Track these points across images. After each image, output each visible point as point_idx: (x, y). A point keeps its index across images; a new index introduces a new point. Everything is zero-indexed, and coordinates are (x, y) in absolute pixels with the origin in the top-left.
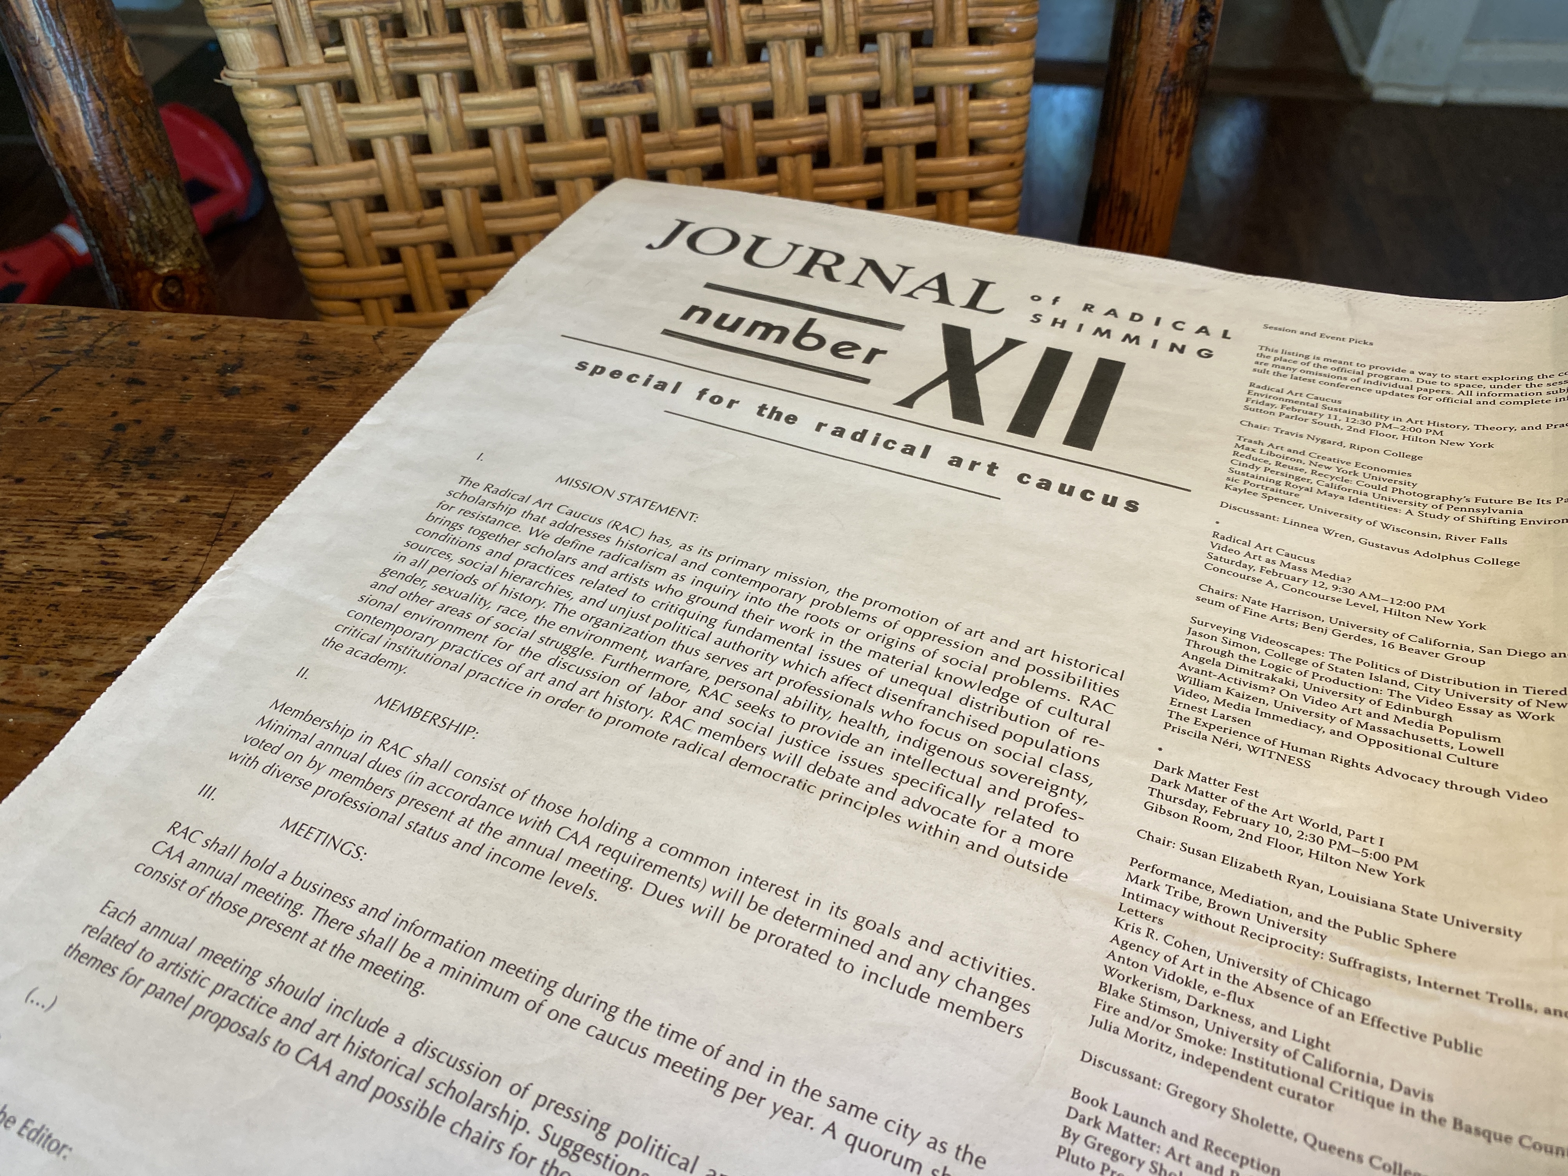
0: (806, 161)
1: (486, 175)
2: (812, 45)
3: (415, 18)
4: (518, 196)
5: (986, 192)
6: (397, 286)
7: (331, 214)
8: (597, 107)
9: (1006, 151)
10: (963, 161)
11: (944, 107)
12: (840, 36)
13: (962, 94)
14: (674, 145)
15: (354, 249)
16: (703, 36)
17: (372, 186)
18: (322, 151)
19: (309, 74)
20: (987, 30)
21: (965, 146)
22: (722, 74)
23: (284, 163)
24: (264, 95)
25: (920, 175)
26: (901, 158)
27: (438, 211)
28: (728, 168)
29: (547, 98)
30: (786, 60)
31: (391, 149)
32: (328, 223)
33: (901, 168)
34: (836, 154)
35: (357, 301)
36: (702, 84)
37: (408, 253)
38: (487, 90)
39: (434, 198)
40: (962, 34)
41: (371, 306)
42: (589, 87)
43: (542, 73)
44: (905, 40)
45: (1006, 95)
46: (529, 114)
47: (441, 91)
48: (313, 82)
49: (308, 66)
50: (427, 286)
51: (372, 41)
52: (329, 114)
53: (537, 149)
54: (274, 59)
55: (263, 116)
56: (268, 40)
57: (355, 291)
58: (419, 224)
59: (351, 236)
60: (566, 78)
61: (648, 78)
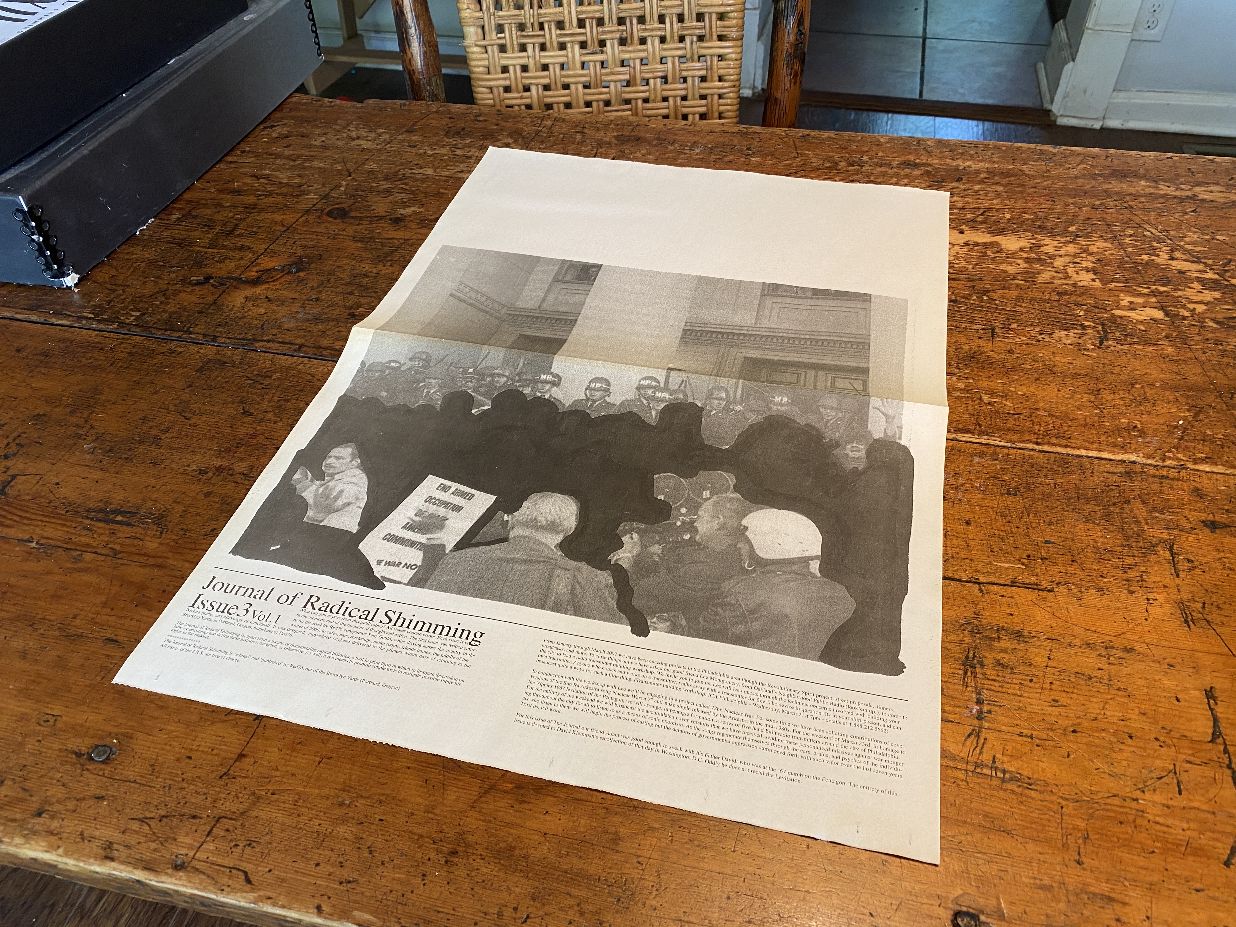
0: (660, 81)
1: (546, 81)
2: (663, 40)
3: (529, 25)
4: (557, 89)
5: (725, 96)
7: (492, 92)
8: (586, 58)
9: (733, 81)
10: (717, 84)
11: (709, 63)
12: (672, 36)
13: (715, 59)
14: (612, 74)
16: (624, 35)
17: (507, 83)
18: (492, 69)
19: (493, 42)
20: (725, 36)
21: (717, 78)
22: (630, 49)
23: (479, 73)
24: (476, 49)
25: (700, 88)
26: (693, 81)
27: (528, 94)
28: (632, 83)
29: (570, 55)
30: (653, 44)
31: (515, 70)
32: (491, 96)
33: (694, 85)
34: (670, 79)
36: (623, 51)
38: (549, 51)
39: (527, 89)
40: (715, 37)
42: (584, 51)
43: (569, 45)
44: (695, 39)
45: (732, 60)
46: (563, 60)
47: (534, 51)
48: (492, 45)
49: (491, 40)
51: (514, 32)
52: (496, 56)
53: (564, 72)
54: (481, 37)
55: (474, 56)
56: (480, 31)
58: (521, 98)
59: (497, 101)
60: (577, 47)
61: (605, 49)
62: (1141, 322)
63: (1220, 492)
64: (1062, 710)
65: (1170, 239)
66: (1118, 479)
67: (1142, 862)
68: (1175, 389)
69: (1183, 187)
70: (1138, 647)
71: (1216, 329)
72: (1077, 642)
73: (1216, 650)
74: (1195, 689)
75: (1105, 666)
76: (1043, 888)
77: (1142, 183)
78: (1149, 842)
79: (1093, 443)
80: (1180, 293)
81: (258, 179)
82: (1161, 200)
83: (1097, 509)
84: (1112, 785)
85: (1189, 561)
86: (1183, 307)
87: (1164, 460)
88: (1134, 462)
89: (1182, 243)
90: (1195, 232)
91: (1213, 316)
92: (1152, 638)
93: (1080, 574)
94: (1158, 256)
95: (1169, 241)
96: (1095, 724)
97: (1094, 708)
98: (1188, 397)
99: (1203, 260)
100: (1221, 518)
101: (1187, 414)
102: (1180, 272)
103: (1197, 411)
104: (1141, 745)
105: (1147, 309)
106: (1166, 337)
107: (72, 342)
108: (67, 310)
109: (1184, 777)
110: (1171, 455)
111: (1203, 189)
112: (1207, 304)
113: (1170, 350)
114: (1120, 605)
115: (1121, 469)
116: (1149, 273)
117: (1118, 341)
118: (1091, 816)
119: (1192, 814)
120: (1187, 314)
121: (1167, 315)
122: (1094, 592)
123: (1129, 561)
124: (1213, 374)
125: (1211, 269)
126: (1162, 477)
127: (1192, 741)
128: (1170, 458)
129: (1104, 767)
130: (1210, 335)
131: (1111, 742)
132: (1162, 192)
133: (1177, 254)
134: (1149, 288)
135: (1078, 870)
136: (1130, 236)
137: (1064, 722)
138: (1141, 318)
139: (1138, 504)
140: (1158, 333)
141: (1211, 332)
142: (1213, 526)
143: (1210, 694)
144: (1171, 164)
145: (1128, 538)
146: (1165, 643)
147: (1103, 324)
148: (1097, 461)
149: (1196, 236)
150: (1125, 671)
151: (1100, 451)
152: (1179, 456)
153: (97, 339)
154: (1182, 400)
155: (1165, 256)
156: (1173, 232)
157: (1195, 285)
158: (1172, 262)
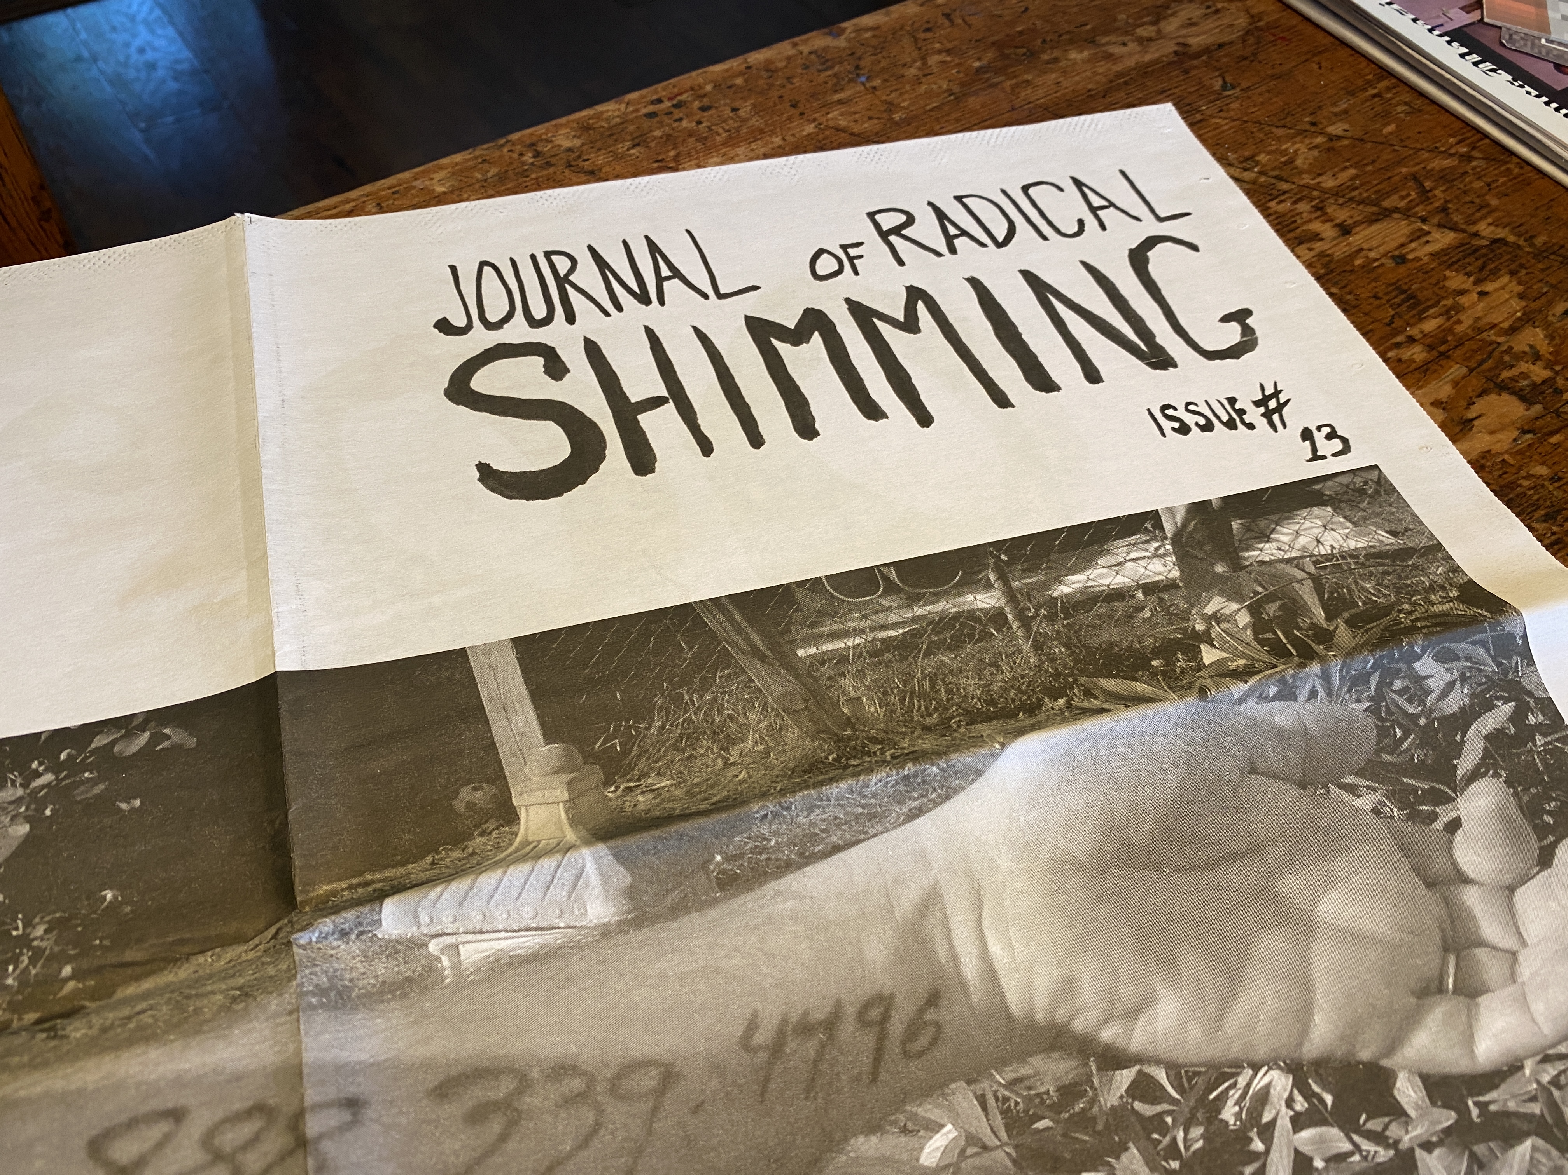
65: (1280, 178)
69: (1141, 32)
77: (1074, 55)
80: (1466, 320)
86: (1520, 357)
89: (1307, 179)
90: (1290, 139)
95: (1285, 186)
99: (1386, 204)
111: (1175, 22)
112: (1528, 319)
120: (1539, 372)
121: (1523, 397)
125: (1424, 220)
132: (1131, 62)
133: (1342, 215)
134: (1411, 340)
149: (1301, 147)
155: (1328, 231)
156: (1262, 158)
157: (1456, 280)
158: (1357, 239)
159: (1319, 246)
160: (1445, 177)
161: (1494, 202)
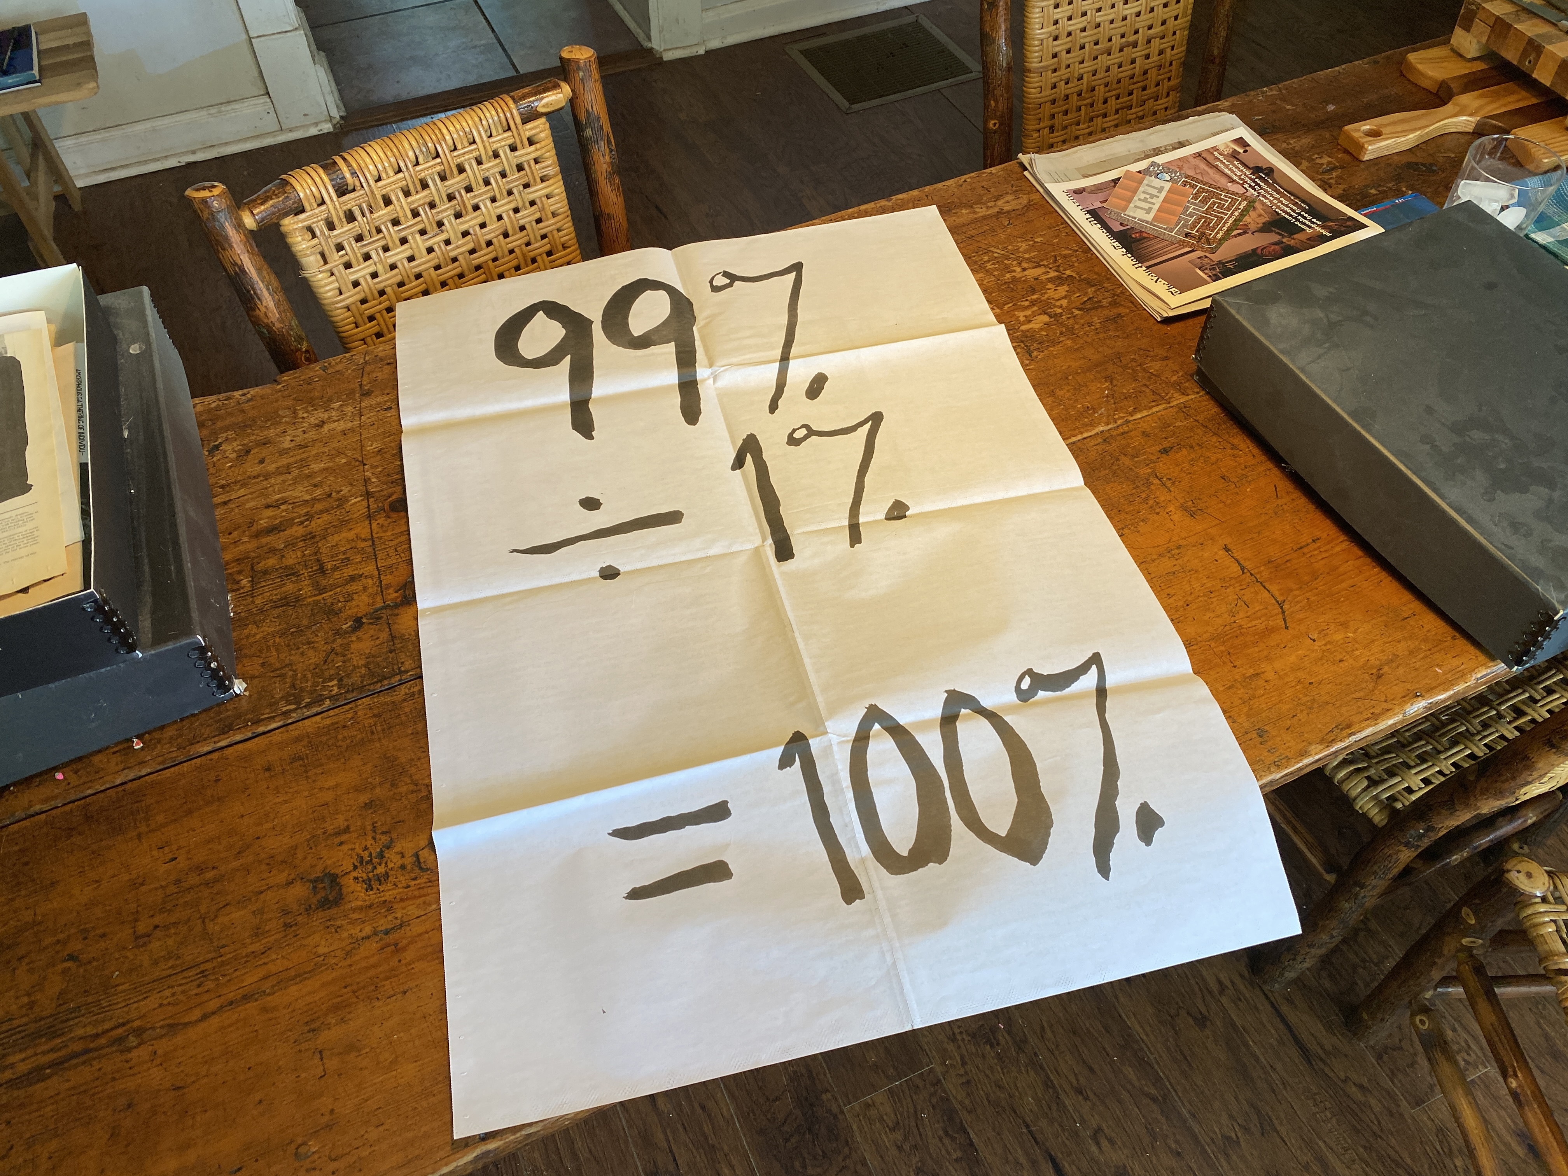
0: (501, 237)
1: (398, 279)
2: (493, 200)
3: (366, 233)
4: (411, 282)
5: (563, 228)
6: (376, 329)
7: (349, 310)
8: (429, 243)
9: (564, 212)
10: (552, 220)
11: (540, 205)
12: (501, 194)
13: (544, 199)
14: (458, 247)
15: (360, 321)
16: (458, 208)
17: (362, 295)
18: (343, 289)
19: (337, 263)
20: (545, 176)
21: (551, 215)
22: (468, 218)
23: (331, 297)
24: (321, 276)
25: (539, 230)
26: (531, 226)
27: (384, 297)
28: (477, 249)
29: (414, 246)
30: (486, 207)
31: (366, 279)
32: (349, 314)
33: (533, 229)
34: (510, 233)
35: (363, 340)
36: (461, 223)
37: (378, 316)
38: (393, 249)
39: (383, 292)
40: (539, 180)
41: (369, 340)
42: (426, 237)
43: (410, 238)
44: (521, 188)
45: (559, 194)
46: (408, 253)
47: (378, 254)
48: (337, 266)
49: (335, 261)
50: (387, 325)
51: (354, 246)
52: (344, 275)
53: (413, 264)
54: (323, 262)
55: (321, 283)
56: (320, 257)
57: (361, 336)
58: (380, 304)
59: (358, 316)
60: (418, 236)
61: (443, 227)
62: (1041, 329)
63: (1155, 427)
64: (1175, 598)
66: (1104, 447)
67: (1257, 649)
68: (1089, 370)
69: (989, 204)
70: (1182, 542)
71: (1082, 315)
72: (1155, 557)
73: (1214, 523)
74: (1220, 550)
75: (1176, 562)
76: (1230, 688)
77: (964, 211)
78: (1253, 638)
79: (1075, 430)
80: (1046, 296)
81: (278, 506)
82: (985, 222)
83: (1107, 472)
84: (1219, 621)
85: (1170, 479)
86: (1055, 306)
87: (1116, 422)
88: (1102, 432)
89: (1020, 255)
90: (1022, 242)
91: (1074, 305)
92: (1184, 534)
93: (1129, 517)
94: (1014, 271)
95: (1012, 256)
96: (1193, 596)
97: (1187, 588)
98: (1099, 372)
99: (1041, 263)
100: (1166, 444)
101: (1107, 384)
102: (1036, 279)
103: (1110, 379)
104: (1217, 594)
105: (1037, 317)
106: (1061, 334)
107: (309, 737)
108: (262, 714)
109: (1245, 598)
110: (1116, 417)
111: (1002, 201)
112: (1065, 297)
113: (1069, 342)
114: (1158, 524)
115: (1100, 440)
116: (1019, 287)
117: (1038, 349)
118: (1224, 642)
119: (1259, 614)
120: (1059, 311)
121: (1051, 317)
122: (1141, 524)
123: (1144, 495)
124: (1101, 349)
125: (1050, 269)
126: (1123, 434)
127: (1236, 578)
128: (1118, 419)
129: (1212, 615)
130: (1082, 321)
131: (1206, 601)
132: (981, 215)
133: (1025, 265)
135: (1237, 670)
136: (988, 261)
137: (1180, 604)
138: (1038, 326)
139: (1123, 458)
140: (1055, 334)
141: (1081, 318)
142: (1165, 451)
143: (1227, 549)
144: (969, 187)
145: (1133, 482)
146: (1191, 533)
147: (1022, 342)
148: (1085, 441)
149: (1024, 245)
150: (1185, 559)
151: (1082, 433)
152: (1121, 415)
153: (328, 722)
154: (1098, 376)
155: (1018, 269)
156: (1010, 247)
157: (1050, 286)
158: (1026, 273)
159: (1013, 274)
160: (1065, 257)
161: (1076, 264)
